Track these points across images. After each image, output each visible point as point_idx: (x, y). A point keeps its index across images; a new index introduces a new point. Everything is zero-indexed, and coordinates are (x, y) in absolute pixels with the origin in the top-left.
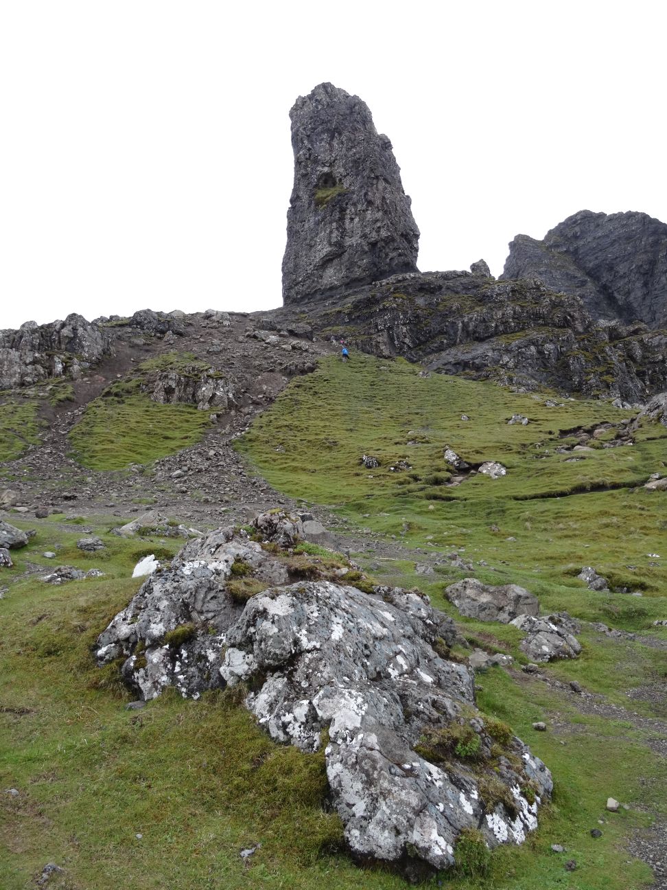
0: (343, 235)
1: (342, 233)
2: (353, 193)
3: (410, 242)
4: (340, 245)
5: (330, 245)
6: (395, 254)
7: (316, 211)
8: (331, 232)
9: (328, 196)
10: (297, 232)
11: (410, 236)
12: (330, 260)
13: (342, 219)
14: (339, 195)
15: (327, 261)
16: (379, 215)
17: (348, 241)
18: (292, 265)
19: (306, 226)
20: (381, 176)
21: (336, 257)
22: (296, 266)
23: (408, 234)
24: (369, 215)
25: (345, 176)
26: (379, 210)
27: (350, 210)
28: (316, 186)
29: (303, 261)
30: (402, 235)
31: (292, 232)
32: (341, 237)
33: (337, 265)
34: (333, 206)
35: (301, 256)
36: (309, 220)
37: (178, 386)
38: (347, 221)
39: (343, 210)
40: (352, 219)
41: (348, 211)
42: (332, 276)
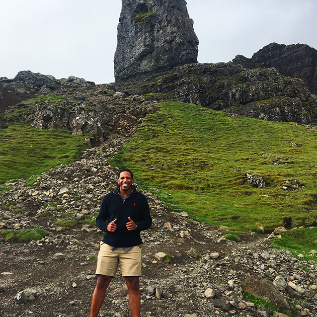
0: (153, 40)
1: (152, 39)
2: (159, 15)
3: (193, 46)
4: (151, 46)
5: (145, 46)
6: (184, 53)
7: (136, 25)
8: (145, 38)
9: (143, 17)
10: (124, 38)
11: (193, 42)
12: (145, 56)
13: (152, 31)
14: (150, 16)
15: (142, 56)
16: (175, 29)
17: (156, 45)
18: (121, 57)
19: (130, 34)
20: (176, 6)
21: (149, 54)
22: (123, 58)
23: (193, 41)
24: (169, 29)
25: (154, 6)
26: (175, 26)
27: (157, 26)
28: (135, 11)
29: (128, 55)
30: (189, 42)
31: (120, 38)
32: (152, 41)
33: (149, 58)
34: (147, 23)
35: (127, 52)
36: (131, 31)
37: (54, 115)
38: (156, 32)
39: (153, 26)
40: (158, 31)
41: (156, 26)
42: (145, 65)
